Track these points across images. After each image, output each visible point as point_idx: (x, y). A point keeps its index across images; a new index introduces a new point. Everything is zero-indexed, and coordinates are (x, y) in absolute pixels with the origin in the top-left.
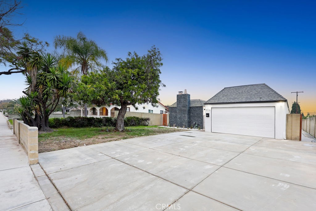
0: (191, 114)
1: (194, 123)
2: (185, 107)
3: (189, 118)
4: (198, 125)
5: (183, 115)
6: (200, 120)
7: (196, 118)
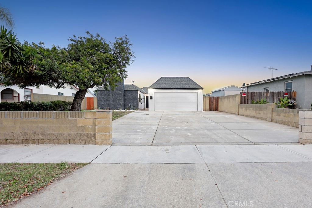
0: (126, 97)
1: (129, 105)
2: (120, 90)
3: (124, 100)
4: (134, 106)
5: (118, 98)
6: (135, 103)
7: (131, 100)
